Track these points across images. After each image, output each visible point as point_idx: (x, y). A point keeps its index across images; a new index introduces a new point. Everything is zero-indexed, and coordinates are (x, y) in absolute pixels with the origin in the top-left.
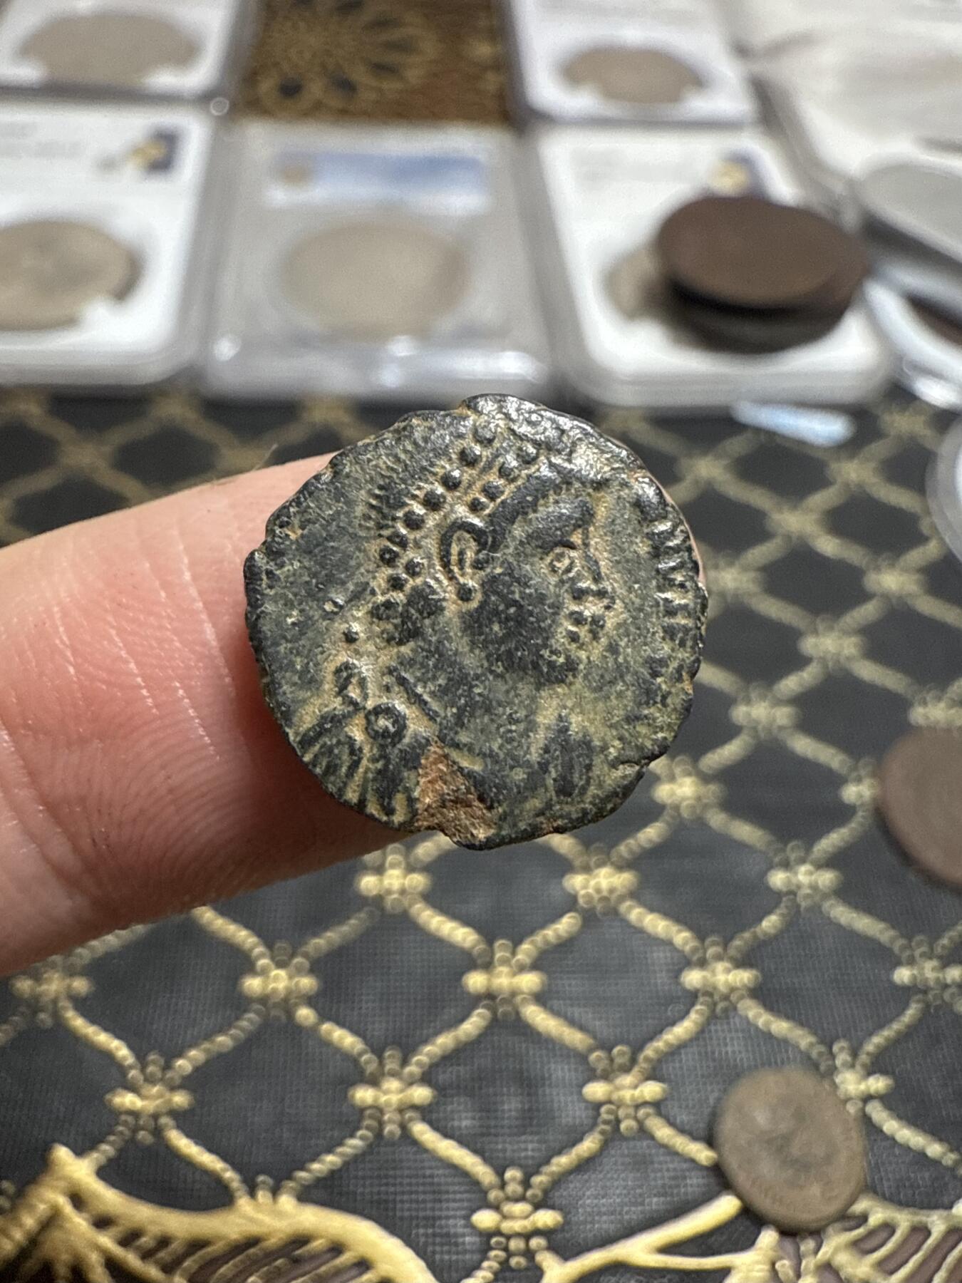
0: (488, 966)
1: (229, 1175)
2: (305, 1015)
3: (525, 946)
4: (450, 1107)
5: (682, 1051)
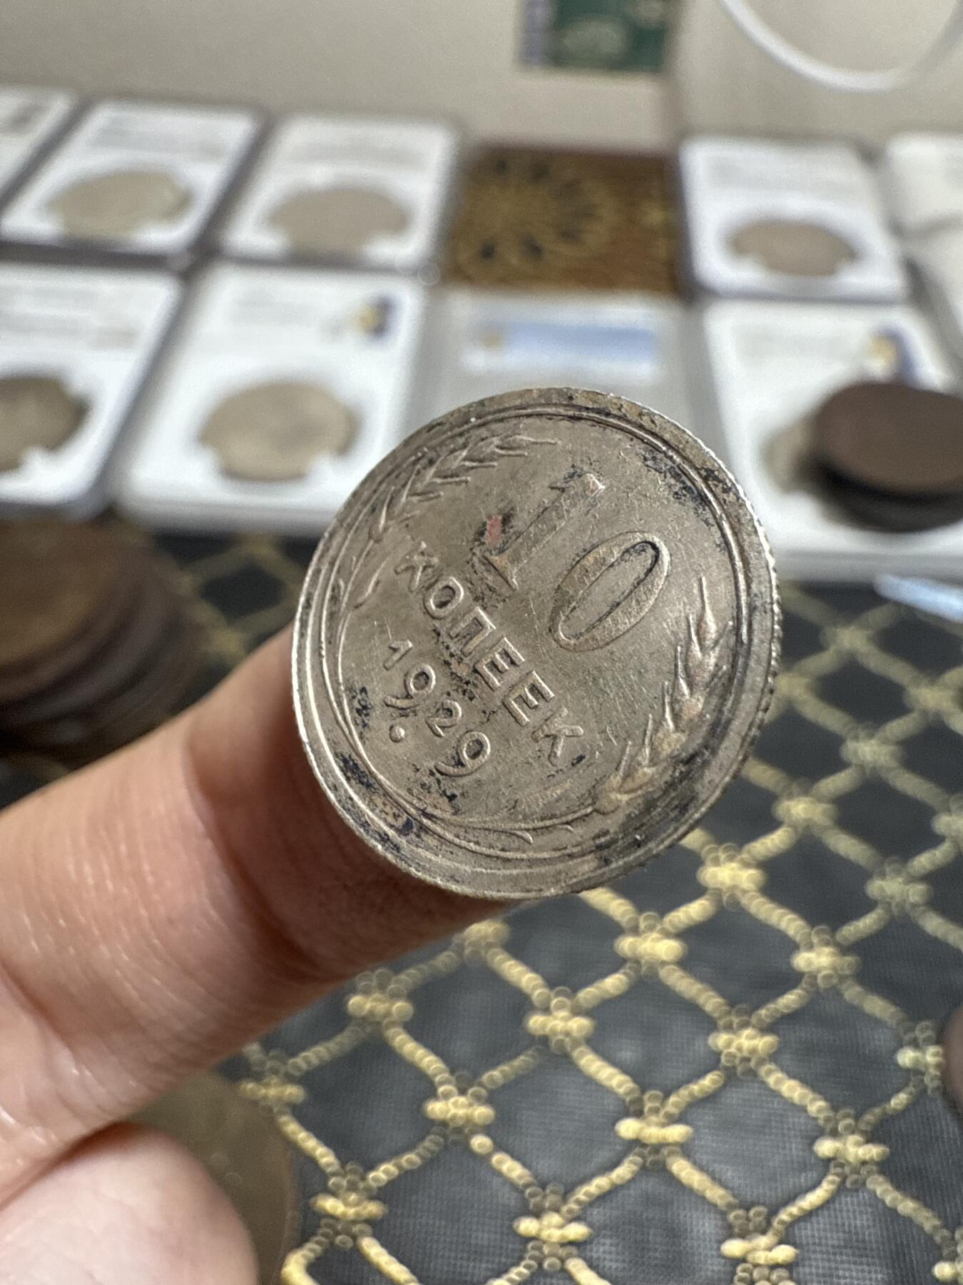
0: (639, 1114)
2: (480, 1142)
3: (673, 1099)
4: (601, 1249)
5: (814, 1219)
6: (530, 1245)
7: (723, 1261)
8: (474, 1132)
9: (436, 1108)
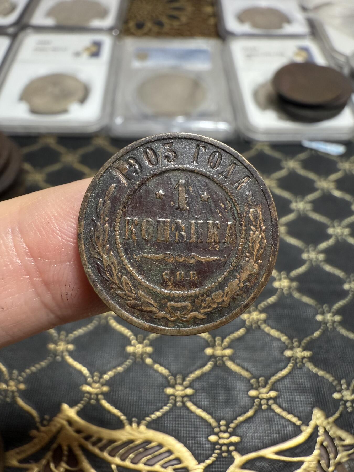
0: (213, 346)
1: (123, 417)
2: (149, 361)
3: (227, 339)
4: (200, 397)
5: (285, 380)
6: (171, 397)
7: (249, 398)
8: (146, 357)
9: (130, 349)
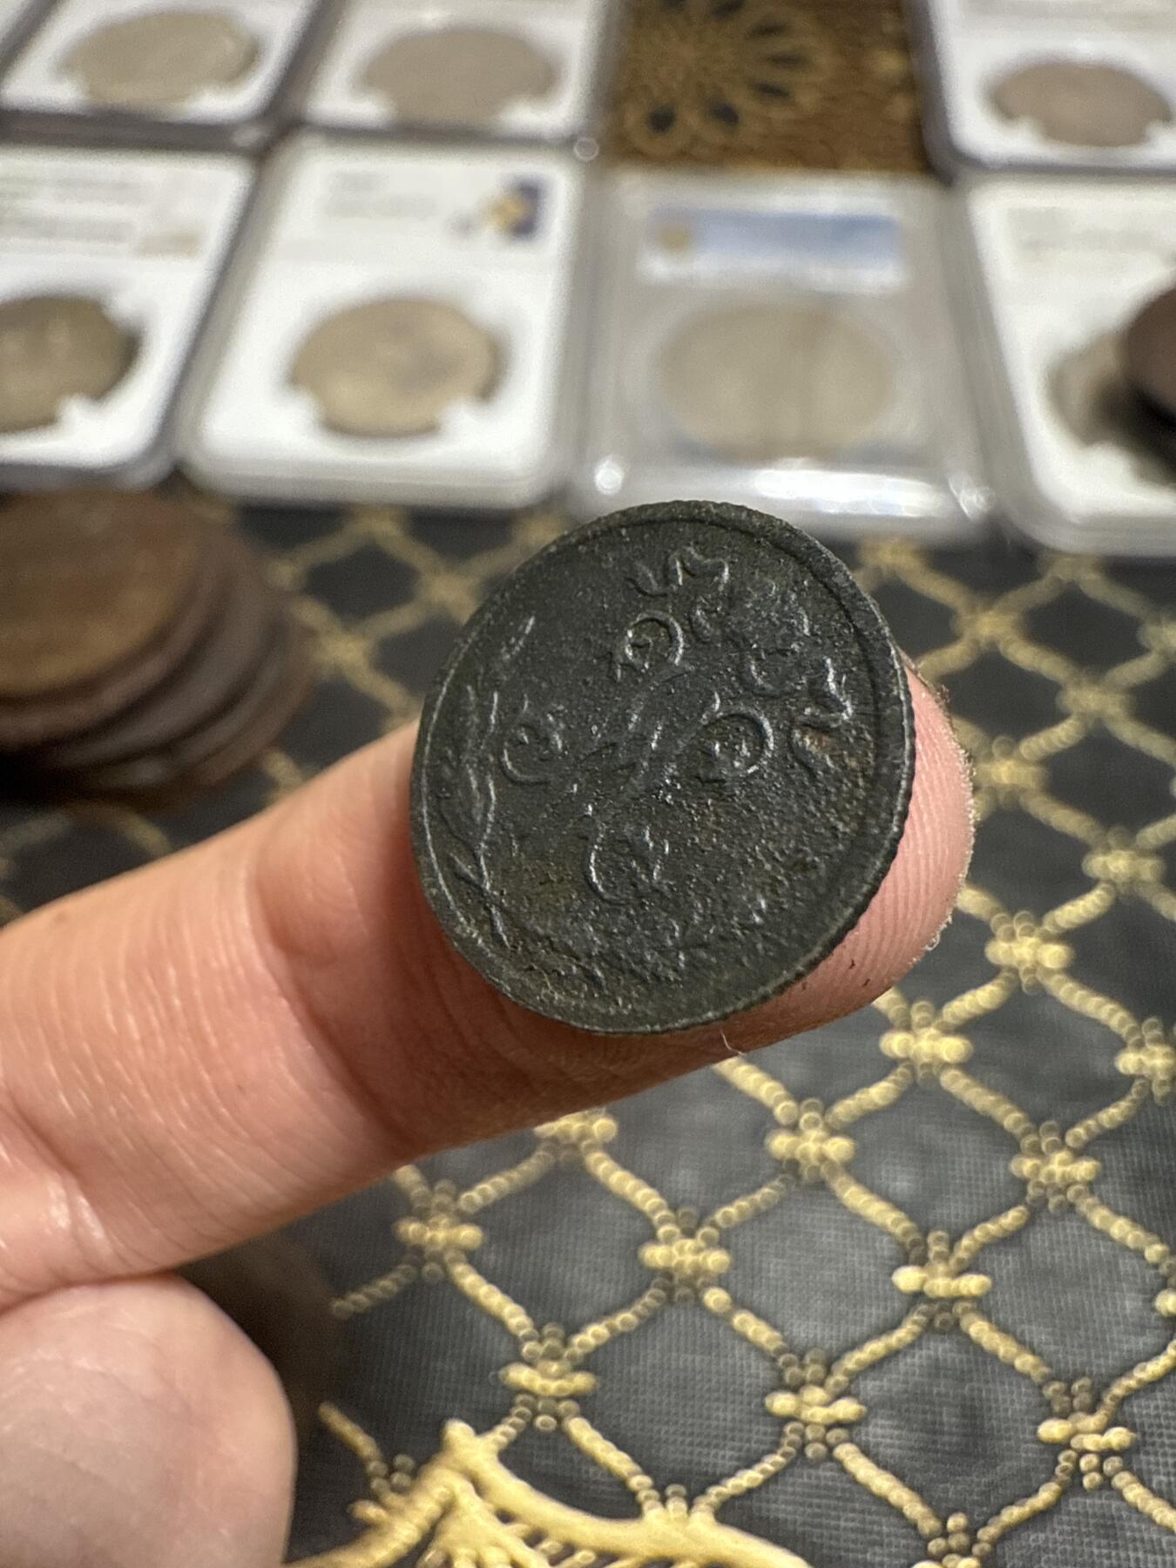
0: (922, 1261)
1: (640, 1482)
2: (715, 1298)
3: (966, 1242)
4: (879, 1432)
5: (1159, 1396)
6: (788, 1428)
7: (1042, 1447)
8: (707, 1285)
9: (655, 1255)
